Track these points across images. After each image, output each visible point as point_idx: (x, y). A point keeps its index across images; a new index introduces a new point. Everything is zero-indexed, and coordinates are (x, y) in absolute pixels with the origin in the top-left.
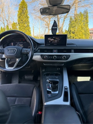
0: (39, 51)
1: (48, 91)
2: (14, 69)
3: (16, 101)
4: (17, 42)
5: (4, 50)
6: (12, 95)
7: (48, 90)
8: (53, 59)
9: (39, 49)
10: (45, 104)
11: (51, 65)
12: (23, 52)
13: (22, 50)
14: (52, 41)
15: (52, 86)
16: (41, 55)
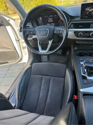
0: (72, 26)
1: (83, 76)
2: (47, 52)
3: (51, 80)
4: (45, 16)
5: (35, 31)
6: (47, 74)
7: (82, 74)
8: (89, 37)
9: (72, 23)
10: (81, 90)
11: (86, 43)
12: (56, 33)
13: (54, 30)
14: (91, 12)
15: (87, 71)
16: (75, 32)
